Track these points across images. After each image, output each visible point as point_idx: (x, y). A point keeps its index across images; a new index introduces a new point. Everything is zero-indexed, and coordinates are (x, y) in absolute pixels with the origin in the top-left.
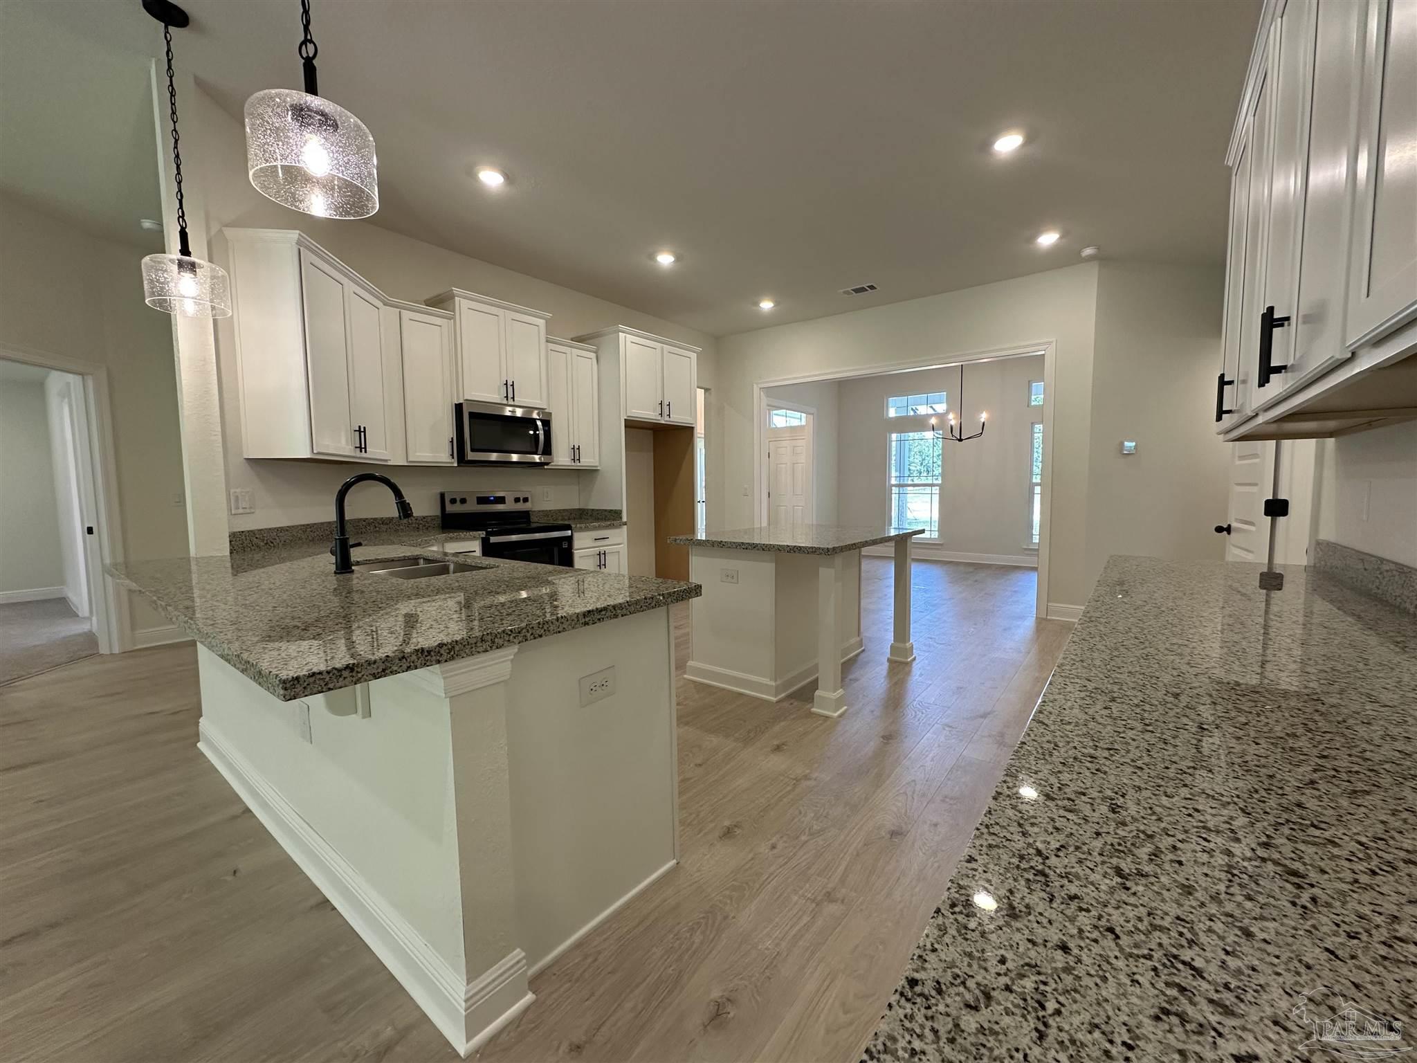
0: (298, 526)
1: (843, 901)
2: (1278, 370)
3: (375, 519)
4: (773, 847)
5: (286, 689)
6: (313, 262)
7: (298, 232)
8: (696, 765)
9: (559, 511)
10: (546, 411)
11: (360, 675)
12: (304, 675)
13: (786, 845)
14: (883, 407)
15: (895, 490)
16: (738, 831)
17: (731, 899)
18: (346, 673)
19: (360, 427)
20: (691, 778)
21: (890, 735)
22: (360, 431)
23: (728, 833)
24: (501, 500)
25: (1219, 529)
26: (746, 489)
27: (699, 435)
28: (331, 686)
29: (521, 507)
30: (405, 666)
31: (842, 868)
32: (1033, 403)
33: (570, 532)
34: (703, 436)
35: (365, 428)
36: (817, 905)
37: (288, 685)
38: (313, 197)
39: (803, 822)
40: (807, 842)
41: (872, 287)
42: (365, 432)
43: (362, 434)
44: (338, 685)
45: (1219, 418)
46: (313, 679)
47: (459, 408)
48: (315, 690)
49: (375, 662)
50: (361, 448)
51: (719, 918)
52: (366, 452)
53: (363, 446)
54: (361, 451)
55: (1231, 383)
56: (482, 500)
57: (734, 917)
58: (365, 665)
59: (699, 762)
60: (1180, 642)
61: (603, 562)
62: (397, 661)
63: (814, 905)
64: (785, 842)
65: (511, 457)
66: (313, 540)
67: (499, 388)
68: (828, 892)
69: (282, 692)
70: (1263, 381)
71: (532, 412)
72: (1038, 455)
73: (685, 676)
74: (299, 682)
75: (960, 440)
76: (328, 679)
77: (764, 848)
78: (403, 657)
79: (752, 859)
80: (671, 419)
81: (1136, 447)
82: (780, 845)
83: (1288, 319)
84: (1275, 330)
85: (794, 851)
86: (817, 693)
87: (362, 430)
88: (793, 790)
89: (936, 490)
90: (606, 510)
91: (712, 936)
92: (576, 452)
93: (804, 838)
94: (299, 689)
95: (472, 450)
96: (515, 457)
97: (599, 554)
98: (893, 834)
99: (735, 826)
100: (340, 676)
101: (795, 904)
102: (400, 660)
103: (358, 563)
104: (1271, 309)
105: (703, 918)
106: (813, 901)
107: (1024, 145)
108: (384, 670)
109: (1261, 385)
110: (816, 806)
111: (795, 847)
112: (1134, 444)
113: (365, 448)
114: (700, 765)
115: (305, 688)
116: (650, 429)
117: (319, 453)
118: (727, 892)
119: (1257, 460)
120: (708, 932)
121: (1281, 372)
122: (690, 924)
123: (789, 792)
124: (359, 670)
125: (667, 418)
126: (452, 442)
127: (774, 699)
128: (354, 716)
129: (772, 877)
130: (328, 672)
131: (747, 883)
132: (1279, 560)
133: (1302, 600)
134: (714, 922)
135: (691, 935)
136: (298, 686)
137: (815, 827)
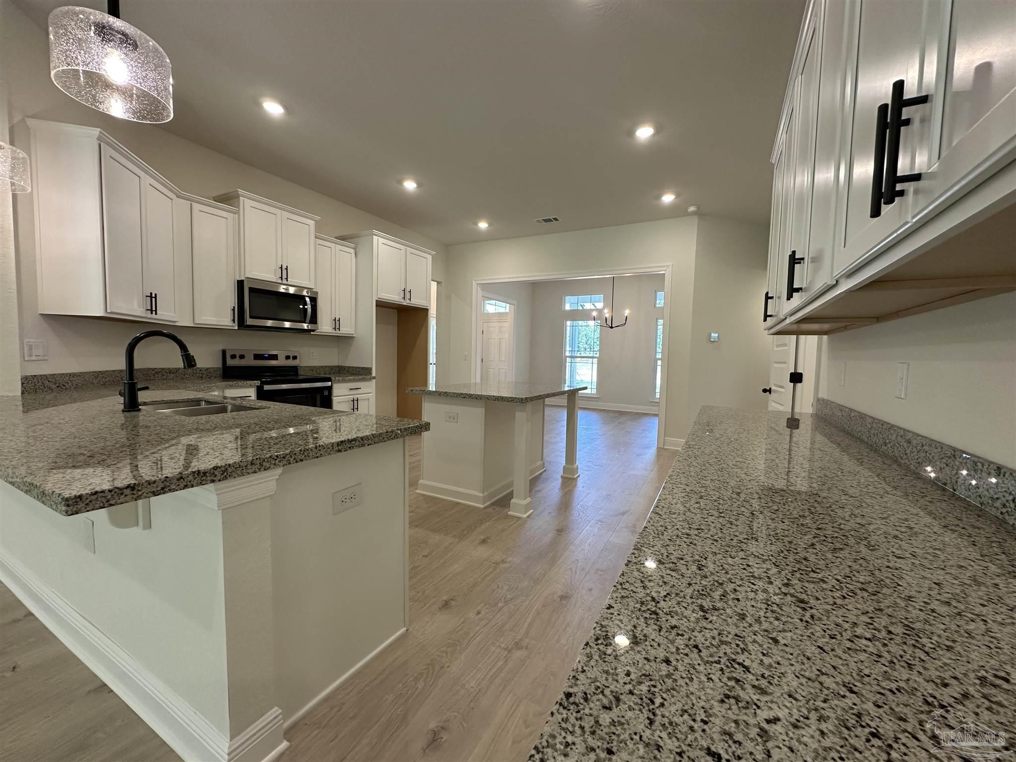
0: (90, 373)
1: (526, 648)
2: (798, 290)
3: (163, 369)
4: (479, 613)
5: (68, 506)
6: (112, 156)
7: (99, 129)
8: (423, 556)
9: (322, 367)
10: (314, 290)
11: (140, 493)
12: (87, 494)
13: (488, 611)
14: (561, 303)
15: (568, 360)
16: (453, 603)
17: (447, 653)
18: (128, 491)
19: (151, 293)
20: (418, 567)
21: (562, 529)
22: (151, 297)
23: (446, 605)
24: (275, 357)
25: (765, 391)
26: (466, 355)
27: (432, 315)
28: (112, 502)
29: (291, 363)
30: (182, 485)
31: (527, 624)
32: (657, 306)
33: (330, 383)
34: (435, 316)
35: (156, 295)
36: (509, 652)
37: (70, 502)
38: (113, 101)
39: (500, 593)
40: (503, 607)
41: (556, 219)
42: (156, 297)
43: (154, 299)
44: (119, 501)
45: (765, 320)
46: (96, 496)
47: (240, 284)
48: (97, 506)
49: (155, 482)
50: (151, 310)
51: (437, 668)
52: (156, 314)
53: (154, 309)
54: (152, 313)
55: (772, 298)
56: (258, 357)
57: (448, 667)
58: (145, 485)
59: (426, 554)
60: (741, 460)
61: (356, 407)
62: (175, 481)
63: (506, 652)
64: (487, 609)
65: (284, 324)
66: (104, 384)
67: (275, 271)
68: (516, 642)
69: (64, 508)
70: (790, 297)
71: (302, 291)
72: (660, 340)
73: (417, 491)
74: (81, 499)
75: (612, 327)
76: (109, 497)
77: (472, 615)
78: (181, 478)
79: (463, 622)
80: (411, 302)
81: (718, 336)
82: (483, 613)
83: (803, 259)
84: (796, 265)
85: (493, 614)
86: (512, 501)
87: (153, 296)
88: (494, 570)
89: (595, 361)
90: (359, 368)
91: (431, 683)
92: (337, 322)
93: (500, 605)
94: (81, 505)
95: (251, 317)
96: (287, 325)
97: (353, 401)
98: (562, 598)
99: (452, 599)
100: (122, 494)
101: (493, 652)
102: (178, 480)
103: (145, 404)
104: (794, 252)
105: (425, 669)
106: (505, 649)
107: (654, 135)
108: (163, 489)
109: (788, 299)
110: (509, 582)
111: (494, 612)
112: (717, 335)
113: (156, 311)
114: (426, 556)
115: (87, 504)
116: (396, 309)
117: (111, 313)
118: (444, 649)
119: (787, 348)
120: (429, 679)
121: (799, 292)
122: (415, 675)
123: (491, 572)
124: (140, 488)
125: (408, 301)
126: (234, 310)
127: (482, 506)
128: (135, 528)
129: (477, 635)
130: (110, 491)
131: (459, 641)
132: (797, 410)
133: (809, 435)
134: (433, 673)
135: (416, 683)
136: (80, 503)
137: (509, 596)
